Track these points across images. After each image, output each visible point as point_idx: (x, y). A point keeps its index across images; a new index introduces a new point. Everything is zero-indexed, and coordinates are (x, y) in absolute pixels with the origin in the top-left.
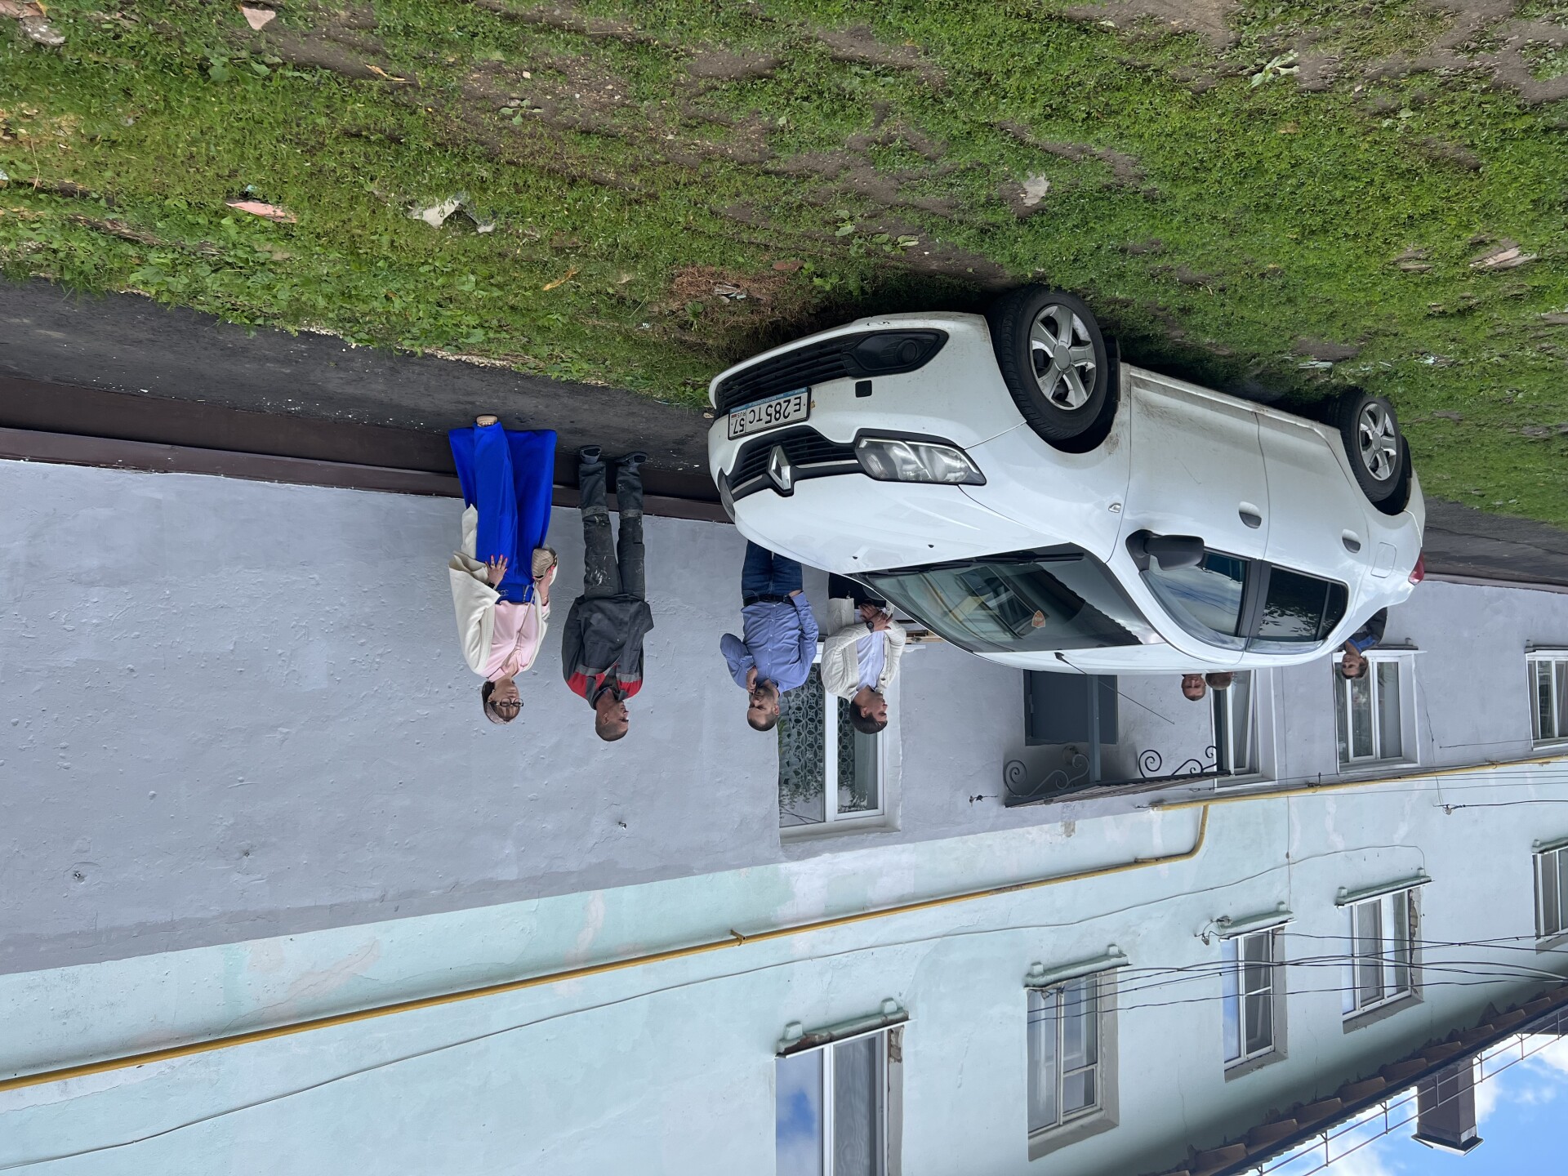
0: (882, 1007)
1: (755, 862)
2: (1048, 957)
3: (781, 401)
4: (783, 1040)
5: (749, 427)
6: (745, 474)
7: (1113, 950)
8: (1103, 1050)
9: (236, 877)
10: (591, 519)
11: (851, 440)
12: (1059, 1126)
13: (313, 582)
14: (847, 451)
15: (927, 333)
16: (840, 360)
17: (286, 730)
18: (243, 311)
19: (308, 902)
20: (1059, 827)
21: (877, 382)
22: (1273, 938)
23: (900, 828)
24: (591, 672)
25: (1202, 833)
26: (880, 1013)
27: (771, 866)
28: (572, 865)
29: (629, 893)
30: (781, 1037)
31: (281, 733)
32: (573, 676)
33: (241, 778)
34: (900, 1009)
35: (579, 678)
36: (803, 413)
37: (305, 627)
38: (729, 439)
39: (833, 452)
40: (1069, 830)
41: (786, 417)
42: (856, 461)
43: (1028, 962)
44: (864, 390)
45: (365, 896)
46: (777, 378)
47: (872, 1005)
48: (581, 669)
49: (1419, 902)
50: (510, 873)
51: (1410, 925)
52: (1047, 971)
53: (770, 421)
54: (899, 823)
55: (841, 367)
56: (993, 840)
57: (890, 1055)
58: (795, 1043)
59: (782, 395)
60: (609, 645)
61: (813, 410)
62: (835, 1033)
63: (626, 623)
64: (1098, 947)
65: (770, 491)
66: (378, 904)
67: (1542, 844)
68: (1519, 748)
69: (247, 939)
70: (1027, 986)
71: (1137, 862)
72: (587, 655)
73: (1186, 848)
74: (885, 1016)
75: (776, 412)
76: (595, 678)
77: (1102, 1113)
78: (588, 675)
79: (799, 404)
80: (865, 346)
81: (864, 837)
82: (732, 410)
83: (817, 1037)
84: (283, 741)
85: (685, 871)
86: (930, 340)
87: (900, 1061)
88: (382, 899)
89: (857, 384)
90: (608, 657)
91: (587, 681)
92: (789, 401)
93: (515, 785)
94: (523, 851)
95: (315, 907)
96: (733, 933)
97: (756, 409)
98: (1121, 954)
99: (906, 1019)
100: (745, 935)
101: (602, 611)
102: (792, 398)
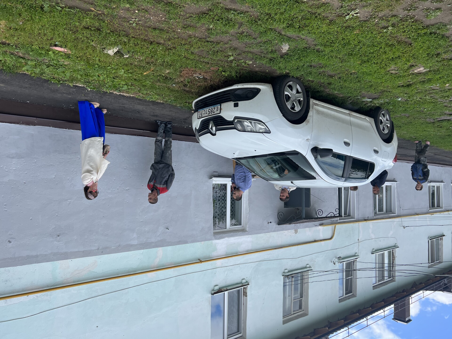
0: (242, 281)
1: (206, 240)
2: (289, 268)
3: (213, 108)
4: (213, 290)
5: (203, 115)
6: (202, 129)
7: (308, 266)
8: (304, 294)
9: (55, 242)
11: (232, 120)
12: (292, 315)
13: (78, 158)
14: (231, 123)
15: (255, 89)
16: (229, 96)
17: (70, 201)
18: (56, 79)
19: (76, 250)
20: (293, 231)
21: (240, 103)
22: (354, 263)
23: (248, 231)
25: (334, 233)
26: (241, 283)
27: (210, 241)
28: (153, 240)
29: (169, 248)
33: (57, 214)
34: (247, 282)
36: (219, 112)
37: (76, 171)
38: (198, 119)
39: (227, 123)
40: (296, 232)
41: (214, 113)
42: (234, 126)
43: (284, 269)
44: (236, 105)
45: (93, 248)
46: (211, 101)
47: (239, 281)
49: (395, 253)
50: (135, 242)
51: (392, 260)
52: (289, 272)
53: (209, 114)
54: (247, 229)
55: (230, 98)
56: (274, 234)
57: (244, 295)
58: (217, 291)
59: (213, 106)
61: (221, 111)
62: (228, 288)
64: (304, 265)
65: (209, 134)
66: (97, 251)
67: (431, 237)
68: (425, 210)
69: (59, 260)
70: (283, 276)
71: (315, 241)
73: (329, 237)
74: (242, 284)
75: (211, 111)
77: (304, 311)
79: (218, 109)
80: (237, 92)
81: (237, 233)
82: (199, 110)
83: (223, 289)
84: (69, 204)
85: (186, 242)
86: (255, 91)
87: (247, 296)
88: (98, 249)
89: (234, 103)
92: (215, 108)
93: (137, 217)
94: (139, 236)
95: (79, 251)
96: (199, 260)
97: (205, 110)
98: (310, 267)
99: (248, 284)
100: (203, 260)
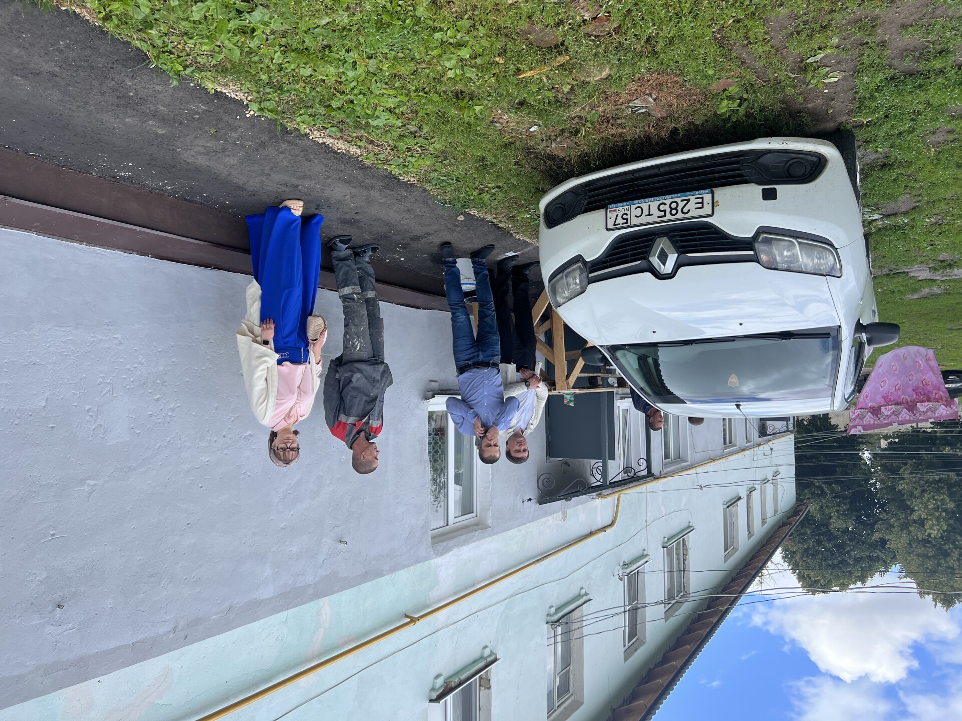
0: (482, 653)
1: (418, 561)
2: (556, 601)
3: (678, 200)
4: (433, 689)
5: (635, 221)
6: (611, 261)
7: (583, 592)
8: (574, 656)
9: (49, 629)
10: (351, 296)
11: (750, 235)
12: (555, 710)
13: (116, 342)
14: (747, 244)
15: (812, 156)
16: (738, 169)
17: (92, 483)
19: (113, 644)
20: (559, 515)
21: (780, 189)
23: (490, 525)
24: (351, 420)
25: (617, 512)
26: (482, 658)
27: (427, 563)
29: (346, 595)
30: (431, 688)
31: (89, 485)
32: (337, 423)
33: (52, 532)
34: (492, 653)
35: (341, 425)
36: (707, 210)
37: (110, 383)
38: (607, 229)
39: (727, 244)
40: (565, 517)
41: (683, 213)
42: (752, 253)
43: (548, 606)
44: (769, 195)
45: (161, 630)
46: (659, 182)
47: (476, 654)
48: (343, 418)
49: (688, 541)
50: (267, 592)
51: (683, 554)
52: (558, 610)
53: (665, 216)
54: (489, 522)
55: (742, 175)
56: (532, 527)
57: (480, 686)
58: (441, 690)
59: (679, 195)
60: (365, 398)
61: (716, 209)
62: (463, 677)
63: (378, 381)
64: (574, 591)
65: (648, 275)
66: (171, 635)
67: (727, 503)
68: (719, 452)
69: (61, 688)
70: (547, 623)
71: (592, 534)
72: (347, 406)
73: (610, 522)
74: (485, 659)
75: (672, 209)
76: (355, 425)
77: (573, 697)
78: (348, 422)
79: (702, 203)
80: (764, 160)
81: (473, 534)
82: (611, 206)
83: (453, 683)
84: (91, 493)
85: (379, 574)
86: (814, 161)
87: (489, 688)
88: (174, 630)
89: (763, 189)
90: (364, 407)
91: (348, 428)
92: (688, 200)
93: (271, 518)
94: (277, 572)
95: (120, 647)
96: (407, 616)
97: (645, 206)
98: (586, 594)
99: (495, 660)
100: (416, 616)
101: (360, 371)
102: (692, 198)
